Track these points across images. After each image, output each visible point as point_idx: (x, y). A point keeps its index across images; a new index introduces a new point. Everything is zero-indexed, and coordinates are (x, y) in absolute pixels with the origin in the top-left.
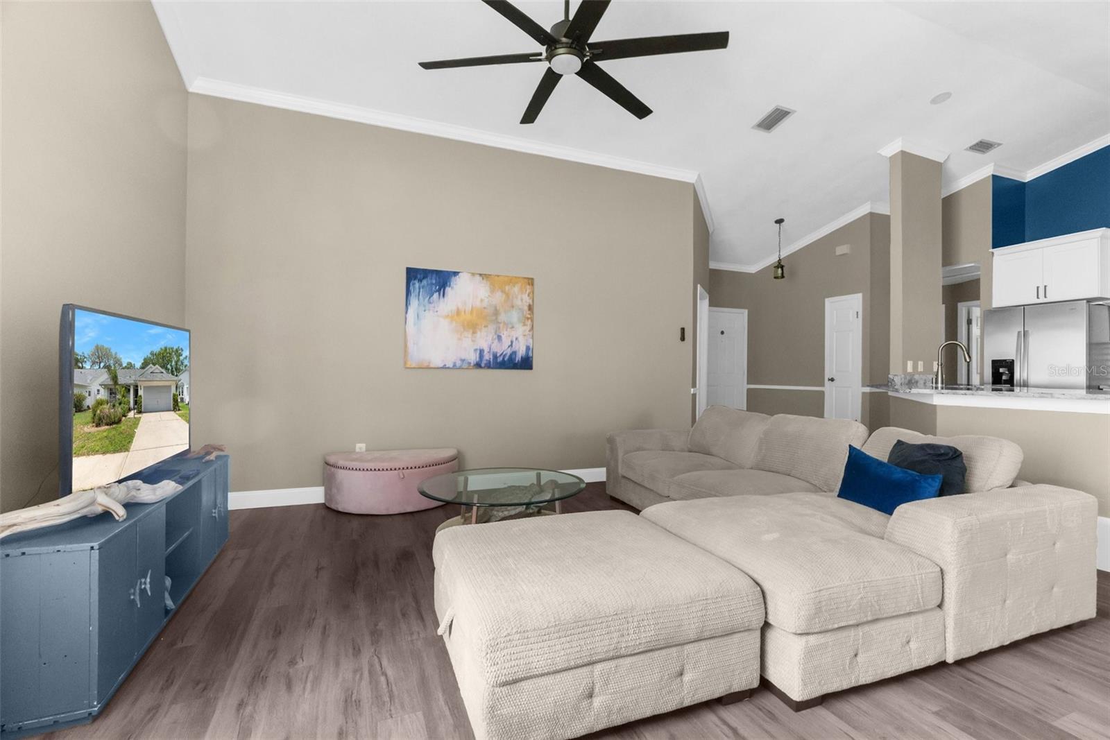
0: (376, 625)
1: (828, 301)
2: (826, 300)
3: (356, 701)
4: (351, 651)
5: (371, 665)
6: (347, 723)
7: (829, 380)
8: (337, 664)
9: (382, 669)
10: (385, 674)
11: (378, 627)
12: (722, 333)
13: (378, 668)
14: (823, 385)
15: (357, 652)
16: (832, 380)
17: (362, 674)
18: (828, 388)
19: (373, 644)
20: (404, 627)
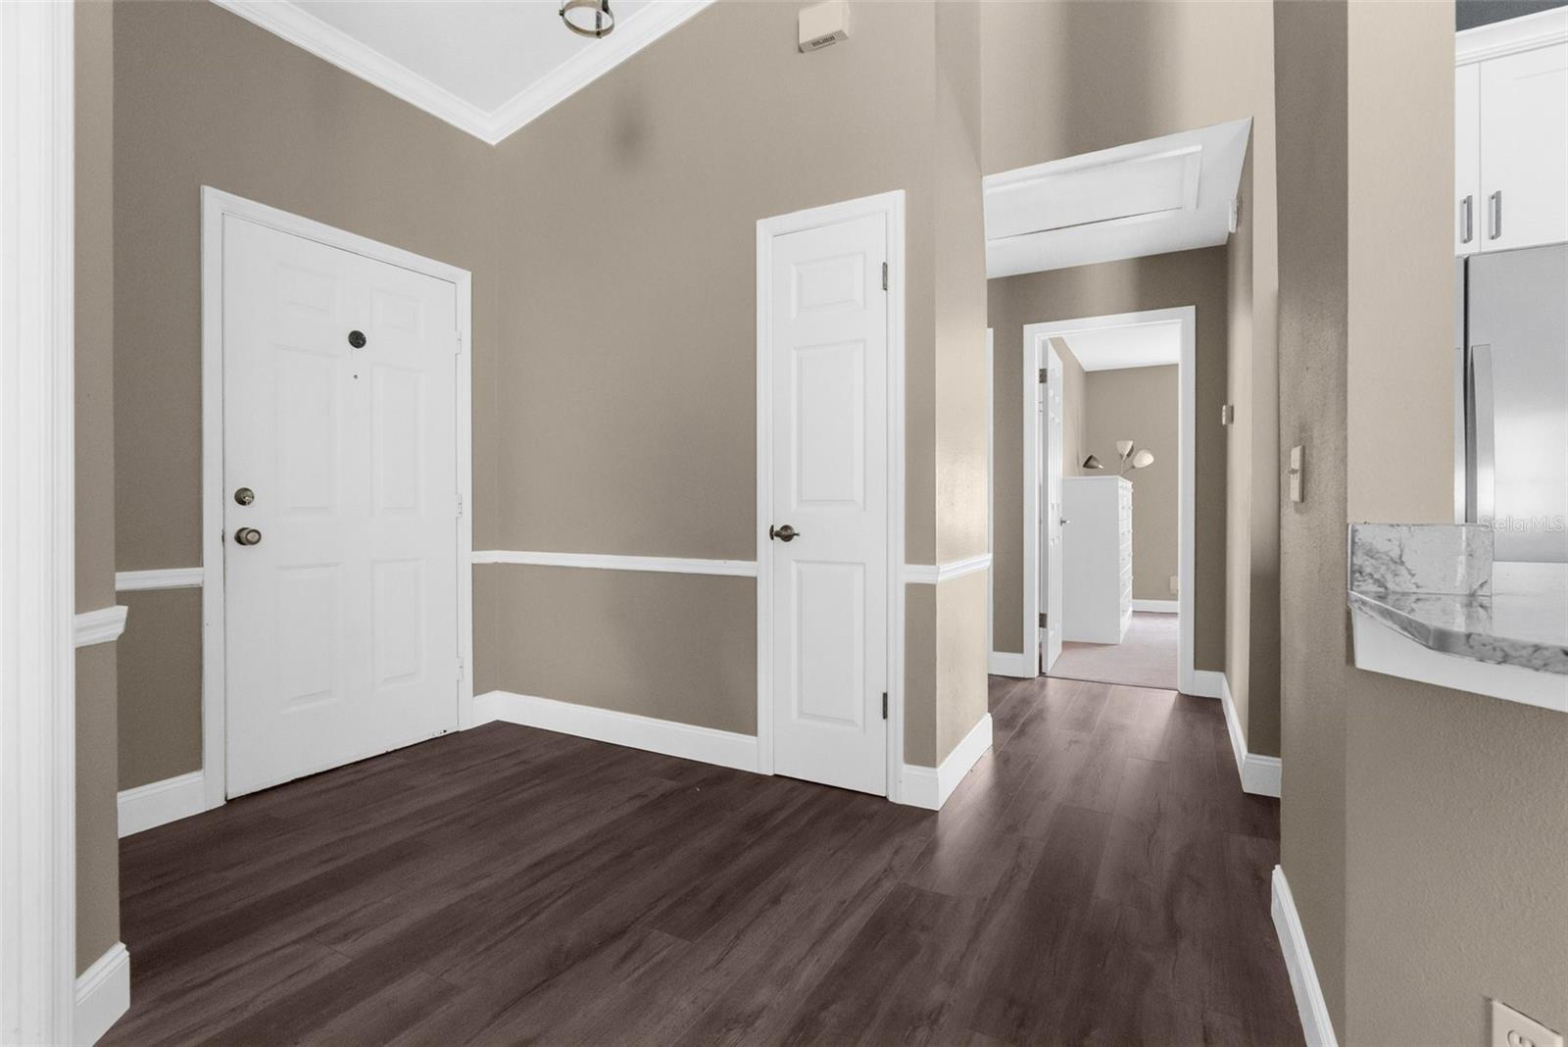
1: (765, 228)
2: (761, 224)
7: (773, 534)
12: (357, 340)
14: (750, 553)
16: (786, 534)
18: (769, 565)
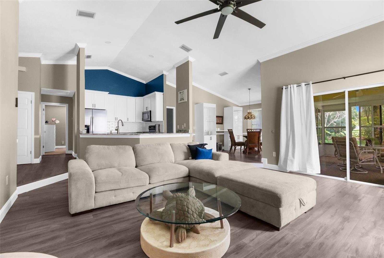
0: (304, 249)
3: (333, 232)
4: (324, 246)
5: (320, 237)
6: (339, 230)
8: (333, 245)
9: (317, 234)
10: (318, 232)
11: (304, 247)
13: (318, 235)
15: (321, 244)
17: (326, 236)
19: (313, 243)
20: (293, 240)
